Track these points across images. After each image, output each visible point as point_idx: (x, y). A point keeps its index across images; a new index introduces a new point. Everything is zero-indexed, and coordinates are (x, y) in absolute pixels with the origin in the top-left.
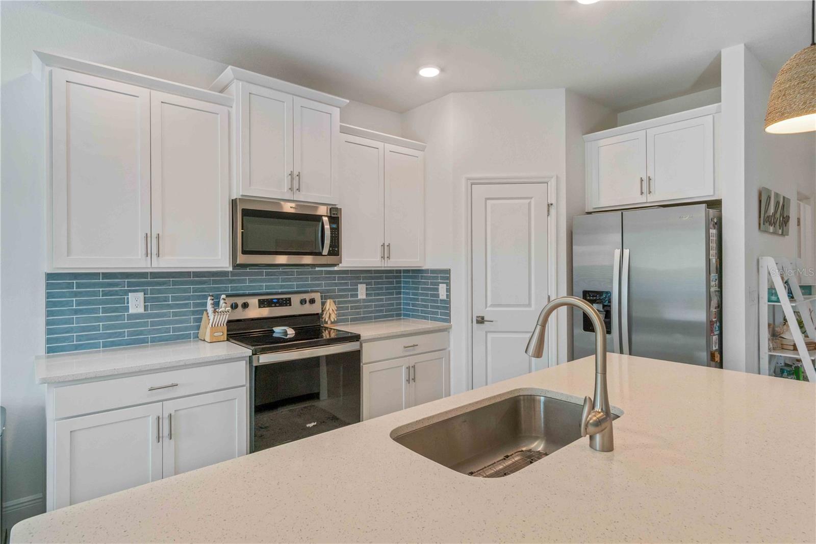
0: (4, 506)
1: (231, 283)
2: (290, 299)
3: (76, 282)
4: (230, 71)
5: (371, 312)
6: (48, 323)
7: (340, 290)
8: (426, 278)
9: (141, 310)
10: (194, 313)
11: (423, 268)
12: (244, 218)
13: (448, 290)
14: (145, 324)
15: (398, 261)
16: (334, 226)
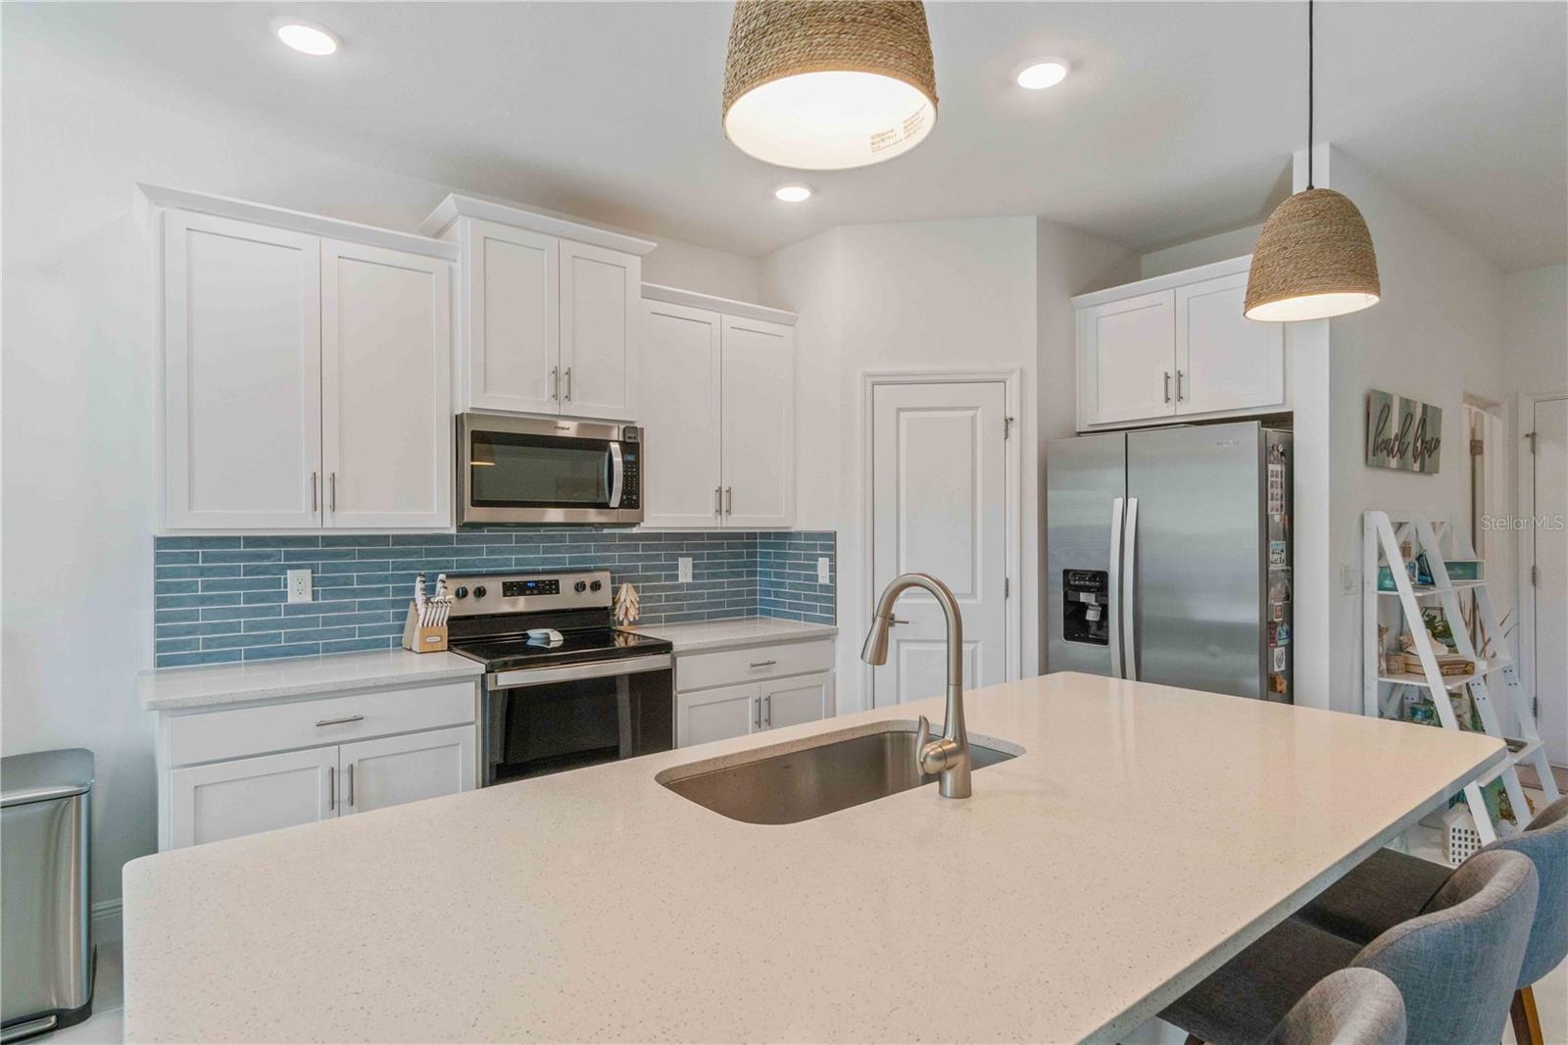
0: (93, 909)
1: (456, 555)
2: (557, 581)
3: (203, 553)
4: (450, 203)
5: (701, 606)
6: (159, 618)
7: (646, 568)
8: (798, 547)
9: (307, 599)
10: (394, 604)
11: (793, 530)
12: (476, 445)
13: (833, 569)
14: (314, 622)
15: (744, 519)
16: (631, 458)
